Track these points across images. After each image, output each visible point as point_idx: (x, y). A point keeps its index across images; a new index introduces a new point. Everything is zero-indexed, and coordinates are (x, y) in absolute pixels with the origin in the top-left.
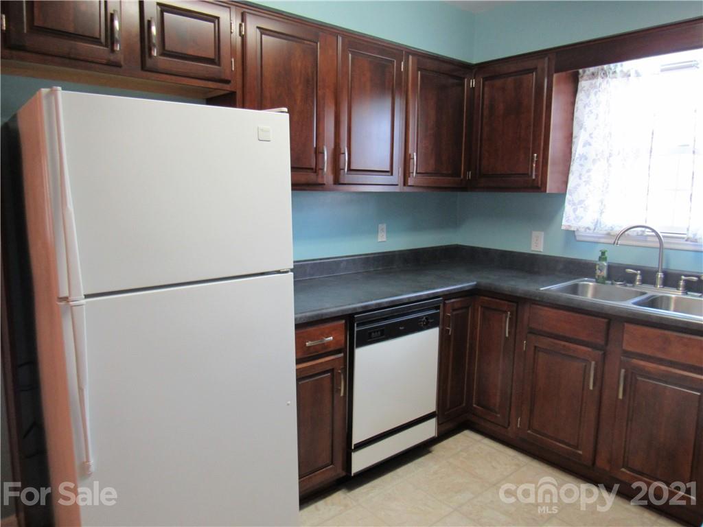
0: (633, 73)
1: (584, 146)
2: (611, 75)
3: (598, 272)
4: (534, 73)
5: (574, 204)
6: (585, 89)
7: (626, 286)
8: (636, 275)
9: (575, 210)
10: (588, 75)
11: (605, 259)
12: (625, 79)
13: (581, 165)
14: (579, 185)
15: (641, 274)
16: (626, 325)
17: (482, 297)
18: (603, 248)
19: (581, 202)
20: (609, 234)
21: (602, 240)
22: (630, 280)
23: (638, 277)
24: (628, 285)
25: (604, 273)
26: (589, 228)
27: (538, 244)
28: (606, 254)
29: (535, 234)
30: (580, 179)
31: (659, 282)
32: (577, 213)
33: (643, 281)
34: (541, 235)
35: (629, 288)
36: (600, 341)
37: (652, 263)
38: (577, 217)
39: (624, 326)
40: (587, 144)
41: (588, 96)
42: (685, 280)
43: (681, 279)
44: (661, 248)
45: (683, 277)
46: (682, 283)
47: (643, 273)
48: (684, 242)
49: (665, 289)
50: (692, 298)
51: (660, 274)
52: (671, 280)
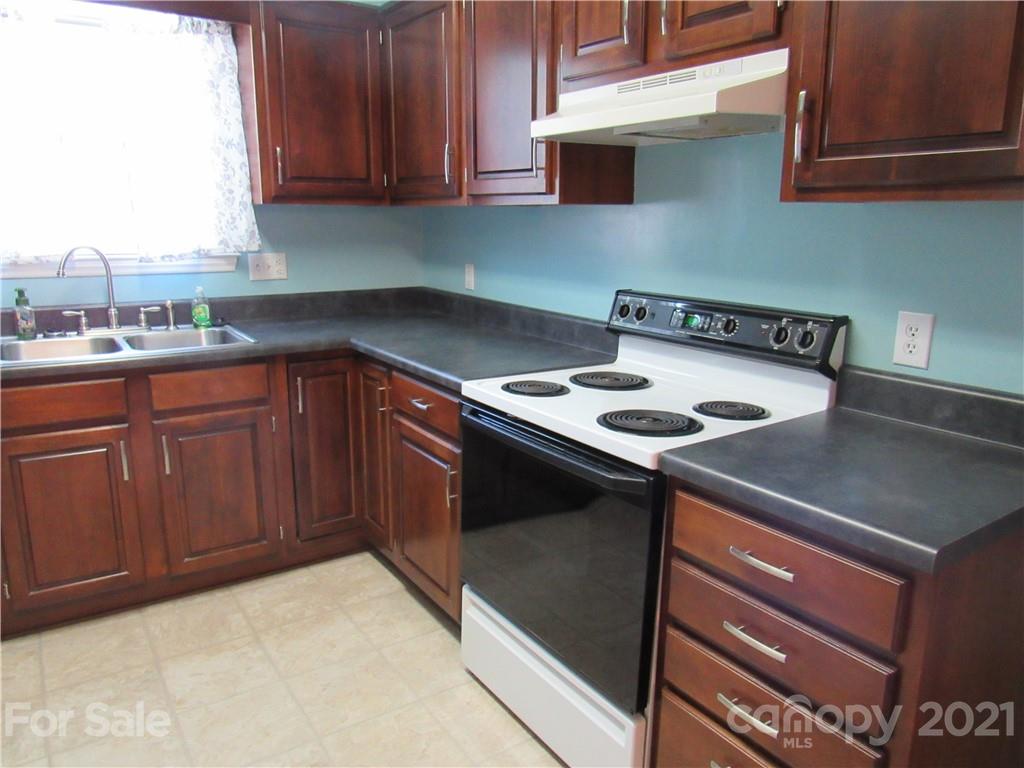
3: (22, 324)
7: (65, 336)
8: (79, 317)
11: (26, 302)
15: (85, 316)
16: (151, 376)
18: (19, 285)
22: (74, 325)
23: (84, 320)
24: (68, 334)
25: (30, 324)
28: (27, 294)
31: (114, 320)
33: (91, 325)
35: (73, 337)
36: (119, 411)
37: (98, 300)
39: (149, 380)
42: (145, 313)
43: (140, 312)
44: (109, 276)
45: (142, 309)
46: (142, 316)
47: (89, 313)
48: (136, 263)
49: (124, 328)
50: (158, 332)
51: (113, 311)
52: (128, 316)
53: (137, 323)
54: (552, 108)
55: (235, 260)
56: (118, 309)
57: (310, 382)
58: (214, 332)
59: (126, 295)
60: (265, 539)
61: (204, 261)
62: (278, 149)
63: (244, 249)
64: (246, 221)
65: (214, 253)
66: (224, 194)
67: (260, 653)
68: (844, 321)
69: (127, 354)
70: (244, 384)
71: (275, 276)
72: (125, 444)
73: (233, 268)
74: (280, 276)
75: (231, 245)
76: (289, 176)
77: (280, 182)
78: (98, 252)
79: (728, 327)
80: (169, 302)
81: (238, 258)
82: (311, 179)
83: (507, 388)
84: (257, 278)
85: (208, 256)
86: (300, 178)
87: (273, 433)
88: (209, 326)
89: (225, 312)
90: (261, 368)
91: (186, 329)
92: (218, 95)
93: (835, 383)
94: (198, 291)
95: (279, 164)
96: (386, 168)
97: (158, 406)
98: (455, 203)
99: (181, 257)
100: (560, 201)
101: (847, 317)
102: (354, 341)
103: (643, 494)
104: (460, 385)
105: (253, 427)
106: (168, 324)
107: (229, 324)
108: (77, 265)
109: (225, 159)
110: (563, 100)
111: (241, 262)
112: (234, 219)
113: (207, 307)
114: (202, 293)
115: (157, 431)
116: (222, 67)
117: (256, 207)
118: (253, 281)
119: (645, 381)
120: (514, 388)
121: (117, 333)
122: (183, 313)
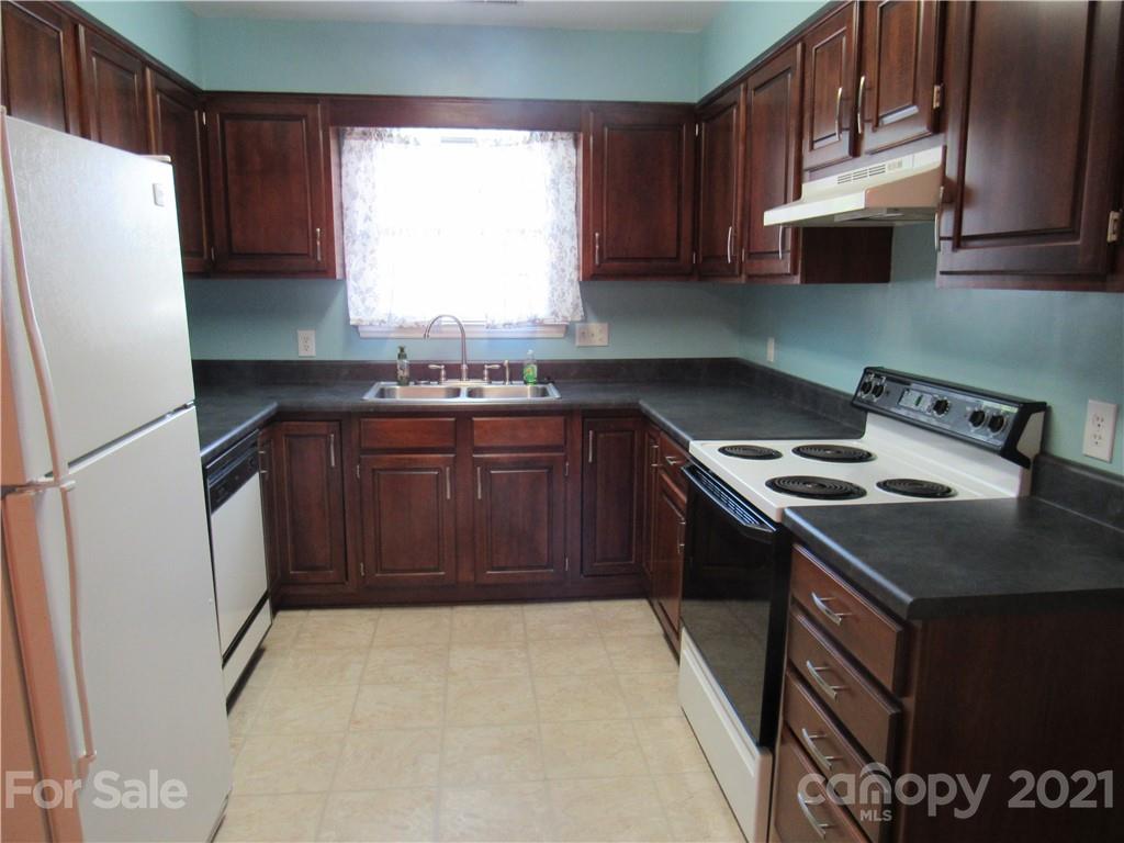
0: (411, 140)
1: (365, 221)
2: (386, 138)
3: (400, 373)
4: (304, 122)
5: (361, 292)
6: (357, 149)
7: (429, 384)
8: (440, 370)
9: (363, 301)
10: (357, 134)
11: (405, 357)
12: (403, 145)
13: (364, 245)
14: (364, 269)
15: (445, 369)
16: (474, 419)
17: (285, 423)
18: (402, 344)
19: (368, 290)
20: (401, 327)
21: (392, 335)
22: (433, 376)
23: (443, 373)
24: (431, 382)
25: (406, 374)
26: (383, 321)
27: (309, 346)
28: (406, 351)
29: (302, 334)
30: (365, 261)
31: (464, 374)
32: (367, 303)
33: (448, 377)
34: (311, 334)
35: (434, 385)
36: (450, 444)
37: (455, 358)
38: (367, 309)
39: (472, 422)
40: (367, 218)
41: (360, 159)
42: (489, 369)
43: (484, 369)
44: (463, 338)
45: (486, 367)
46: (486, 372)
47: (448, 367)
48: (484, 329)
49: (471, 381)
50: (497, 386)
51: (464, 367)
52: (475, 371)
53: (482, 377)
54: (798, 195)
55: (564, 329)
56: (468, 365)
57: (601, 436)
58: (537, 389)
59: (476, 355)
60: (552, 568)
61: (538, 329)
62: (597, 235)
63: (569, 319)
64: (573, 293)
65: (546, 322)
66: (557, 273)
67: (523, 655)
68: (1042, 407)
69: (463, 400)
70: (546, 432)
71: (598, 343)
72: (451, 470)
73: (562, 335)
74: (602, 343)
75: (560, 314)
76: (605, 257)
77: (597, 262)
78: (457, 320)
79: (941, 407)
80: (506, 362)
81: (567, 327)
82: (627, 259)
83: (723, 450)
84: (582, 344)
85: (541, 324)
86: (613, 259)
87: (566, 477)
88: (535, 383)
89: (550, 372)
90: (560, 420)
91: (518, 385)
92: (558, 191)
93: (1029, 472)
94: (531, 354)
95: (597, 247)
96: (695, 249)
97: (478, 443)
98: (736, 281)
99: (518, 325)
100: (802, 282)
101: (1045, 404)
102: (641, 402)
103: (769, 543)
104: (688, 443)
105: (550, 469)
106: (505, 380)
107: (553, 383)
108: (445, 329)
109: (560, 243)
110: (805, 187)
111: (568, 330)
112: (564, 294)
113: (535, 368)
114: (532, 355)
115: (476, 462)
116: (561, 168)
117: (580, 283)
118: (579, 347)
119: (869, 455)
120: (730, 451)
121: (465, 384)
122: (515, 372)
